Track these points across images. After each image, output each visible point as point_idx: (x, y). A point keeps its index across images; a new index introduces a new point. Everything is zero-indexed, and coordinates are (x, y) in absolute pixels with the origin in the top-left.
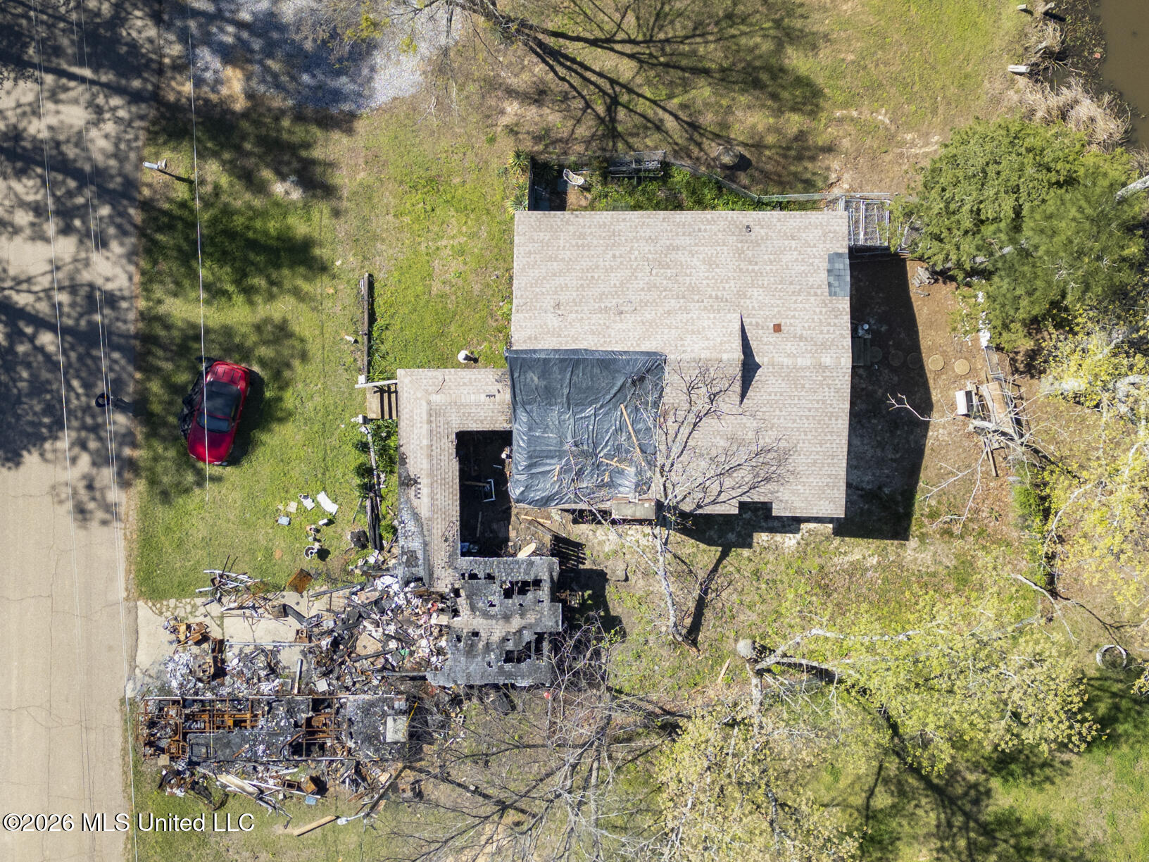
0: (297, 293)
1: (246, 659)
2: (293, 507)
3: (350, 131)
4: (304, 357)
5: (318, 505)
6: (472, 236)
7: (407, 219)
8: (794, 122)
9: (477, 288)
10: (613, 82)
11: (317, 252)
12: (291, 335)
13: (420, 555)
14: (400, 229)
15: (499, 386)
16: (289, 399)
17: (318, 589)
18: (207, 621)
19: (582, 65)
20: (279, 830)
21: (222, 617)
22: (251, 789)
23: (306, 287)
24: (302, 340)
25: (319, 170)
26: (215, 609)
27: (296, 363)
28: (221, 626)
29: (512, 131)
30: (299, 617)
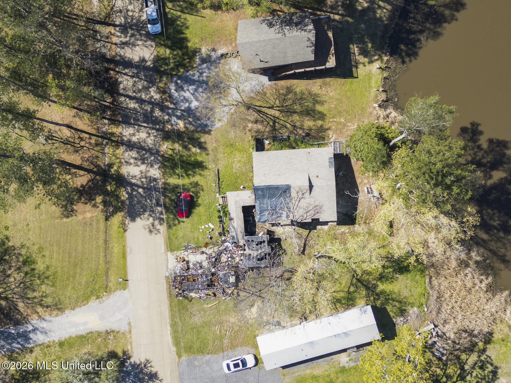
0: (200, 175)
1: (194, 265)
2: (203, 227)
3: (210, 134)
4: (203, 190)
5: (209, 226)
6: (242, 157)
7: (226, 154)
8: (320, 123)
9: (244, 170)
10: (274, 117)
11: (204, 164)
12: (199, 185)
13: (235, 237)
14: (224, 157)
15: (252, 194)
16: (200, 201)
17: (211, 247)
18: (184, 256)
19: (266, 113)
20: (205, 306)
21: (188, 255)
22: (198, 296)
23: (202, 173)
24: (202, 186)
25: (204, 145)
26: (186, 253)
27: (201, 192)
28: (188, 257)
29: (250, 130)
30: (206, 254)
